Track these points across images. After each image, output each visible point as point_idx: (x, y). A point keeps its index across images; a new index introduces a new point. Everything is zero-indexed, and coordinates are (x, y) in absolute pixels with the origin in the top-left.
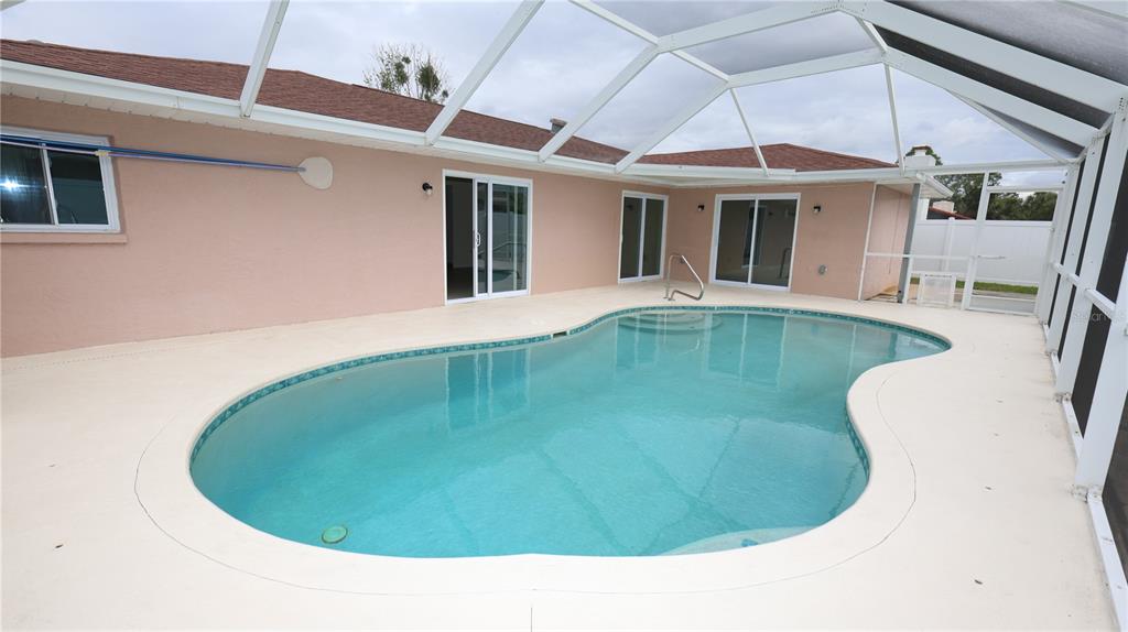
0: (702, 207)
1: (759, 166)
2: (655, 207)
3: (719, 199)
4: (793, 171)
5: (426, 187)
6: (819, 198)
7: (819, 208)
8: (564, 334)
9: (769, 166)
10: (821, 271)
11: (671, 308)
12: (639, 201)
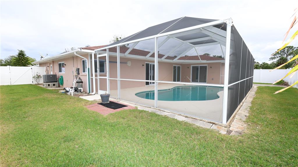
0: (188, 68)
1: (199, 60)
2: (179, 68)
3: (192, 66)
4: (206, 61)
5: (143, 65)
6: (211, 66)
7: (211, 67)
8: (170, 89)
9: (201, 60)
10: (213, 79)
11: (185, 86)
12: (176, 67)
